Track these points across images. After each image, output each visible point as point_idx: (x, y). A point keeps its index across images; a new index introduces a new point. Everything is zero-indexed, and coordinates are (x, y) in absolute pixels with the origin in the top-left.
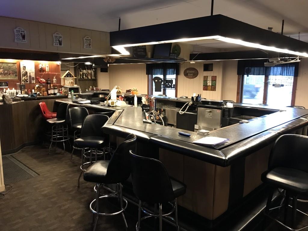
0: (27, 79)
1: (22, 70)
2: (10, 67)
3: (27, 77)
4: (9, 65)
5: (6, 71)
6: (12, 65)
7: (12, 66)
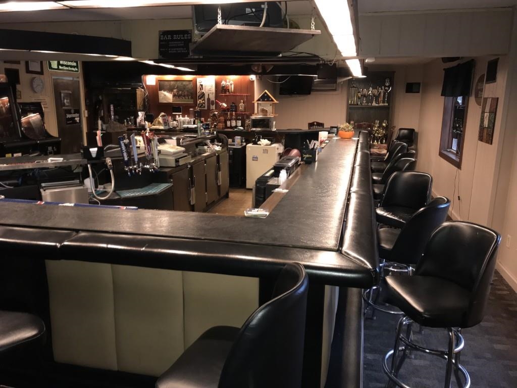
0: (204, 103)
1: (198, 90)
2: (184, 85)
3: (204, 100)
4: (184, 83)
5: (180, 92)
6: (187, 83)
7: (187, 85)
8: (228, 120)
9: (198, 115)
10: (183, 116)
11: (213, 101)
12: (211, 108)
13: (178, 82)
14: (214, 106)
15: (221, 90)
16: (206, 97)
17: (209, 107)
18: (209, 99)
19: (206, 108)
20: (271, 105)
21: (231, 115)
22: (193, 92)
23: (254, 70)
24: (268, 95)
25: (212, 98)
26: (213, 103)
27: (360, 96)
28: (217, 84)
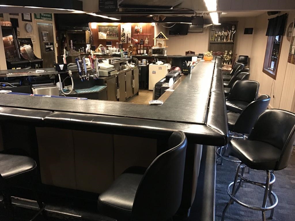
0: (125, 40)
1: (121, 31)
2: (113, 29)
3: (125, 38)
4: (113, 27)
5: (111, 33)
6: (115, 27)
7: (115, 29)
8: (138, 49)
9: (121, 46)
10: (113, 47)
11: (130, 38)
12: (129, 43)
13: (110, 27)
14: (131, 41)
15: (134, 32)
16: (126, 36)
17: (127, 41)
18: (127, 37)
19: (126, 42)
20: (164, 41)
21: (141, 47)
22: (118, 33)
23: (154, 19)
24: (162, 34)
25: (130, 36)
26: (130, 39)
27: (217, 36)
28: (133, 29)
